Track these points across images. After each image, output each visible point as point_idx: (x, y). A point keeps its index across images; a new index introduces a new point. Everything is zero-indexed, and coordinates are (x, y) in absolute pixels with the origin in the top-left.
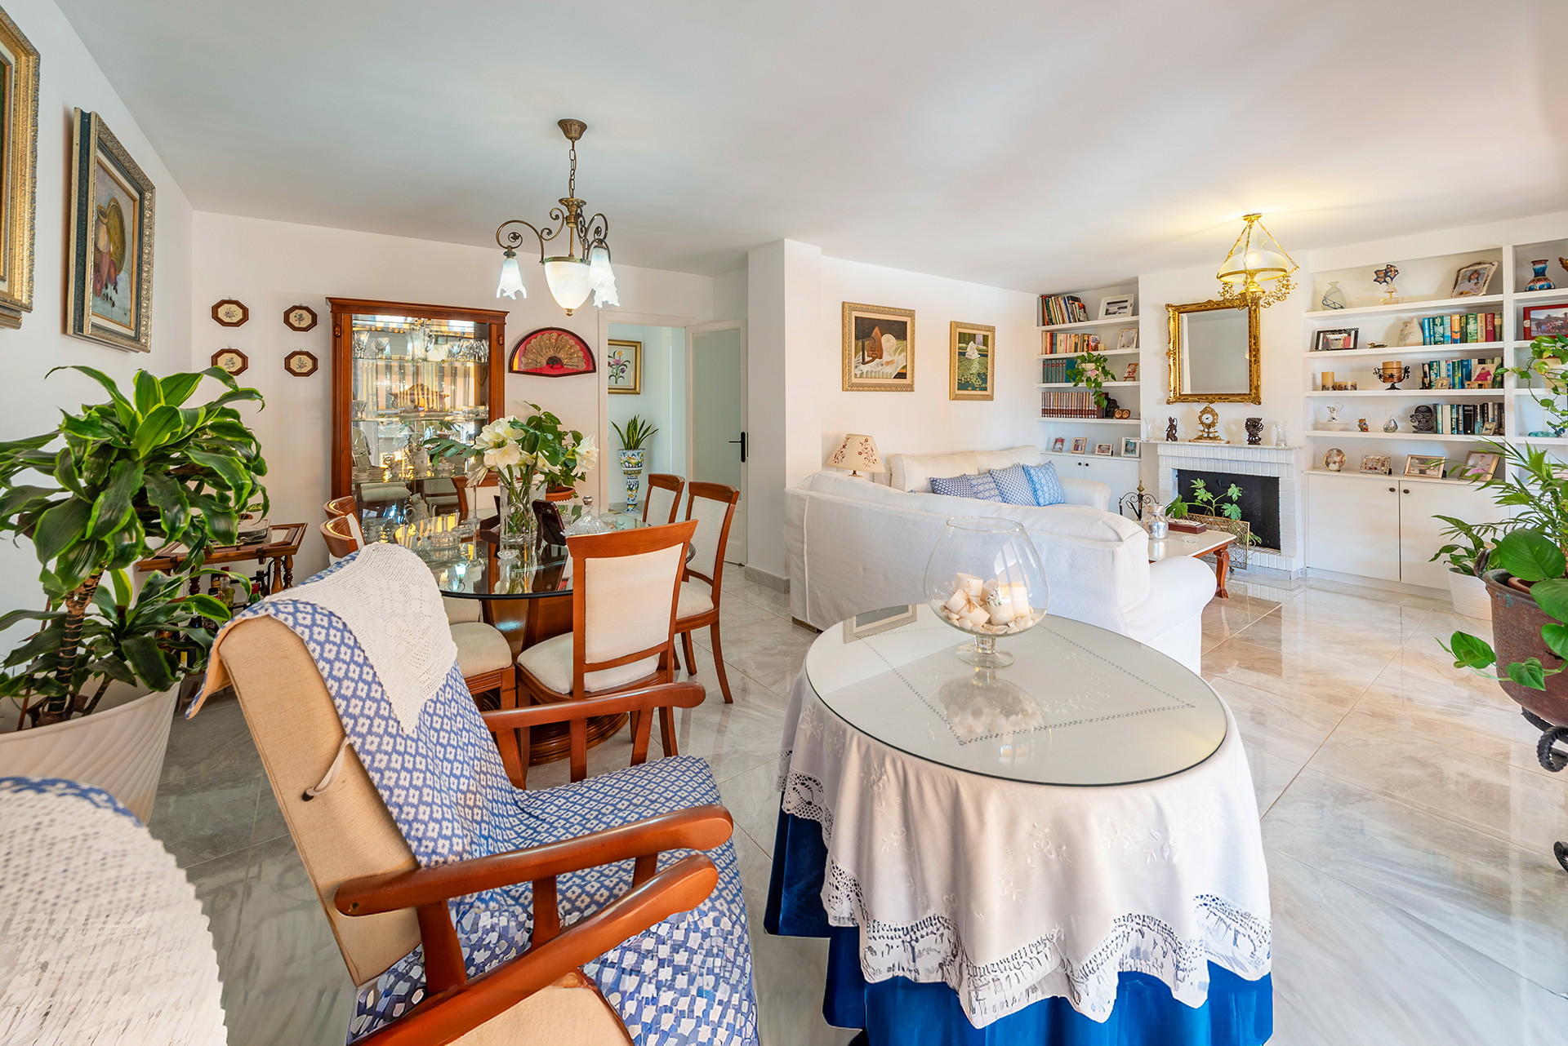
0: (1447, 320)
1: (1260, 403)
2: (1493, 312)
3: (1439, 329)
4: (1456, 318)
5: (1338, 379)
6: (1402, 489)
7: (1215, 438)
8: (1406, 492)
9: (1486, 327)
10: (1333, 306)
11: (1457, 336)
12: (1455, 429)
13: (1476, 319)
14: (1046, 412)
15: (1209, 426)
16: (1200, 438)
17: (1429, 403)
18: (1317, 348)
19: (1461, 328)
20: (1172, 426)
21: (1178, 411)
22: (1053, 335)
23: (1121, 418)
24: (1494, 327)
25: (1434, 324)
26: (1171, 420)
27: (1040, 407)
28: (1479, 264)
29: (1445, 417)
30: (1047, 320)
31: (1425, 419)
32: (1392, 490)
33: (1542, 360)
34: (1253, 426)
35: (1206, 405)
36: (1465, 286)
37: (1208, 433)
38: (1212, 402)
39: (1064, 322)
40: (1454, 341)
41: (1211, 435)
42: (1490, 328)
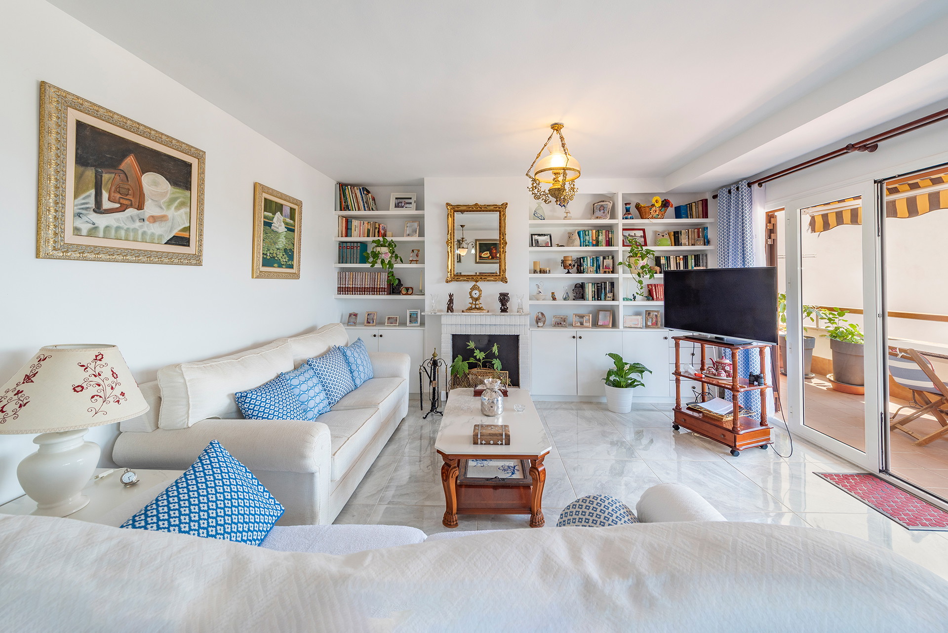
0: (590, 232)
1: (506, 282)
2: (609, 229)
3: (587, 238)
4: (594, 231)
5: (543, 267)
6: (578, 336)
7: (480, 309)
8: (580, 338)
9: (606, 239)
10: (540, 218)
11: (594, 243)
12: (594, 298)
13: (602, 233)
14: (342, 290)
15: (477, 299)
16: (470, 309)
17: (580, 282)
18: (532, 245)
19: (596, 237)
20: (451, 301)
21: (453, 287)
22: (348, 221)
23: (407, 294)
24: (609, 238)
25: (585, 235)
26: (451, 296)
27: (336, 286)
28: (603, 201)
29: (589, 290)
30: (344, 205)
31: (579, 292)
32: (574, 337)
33: (636, 258)
34: (504, 299)
35: (474, 283)
36: (598, 213)
37: (475, 304)
38: (477, 281)
39: (359, 209)
40: (593, 245)
41: (477, 306)
42: (607, 239)
